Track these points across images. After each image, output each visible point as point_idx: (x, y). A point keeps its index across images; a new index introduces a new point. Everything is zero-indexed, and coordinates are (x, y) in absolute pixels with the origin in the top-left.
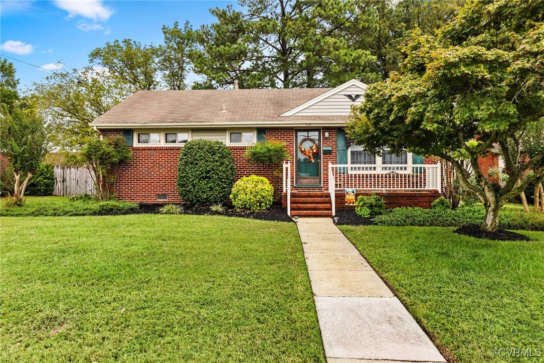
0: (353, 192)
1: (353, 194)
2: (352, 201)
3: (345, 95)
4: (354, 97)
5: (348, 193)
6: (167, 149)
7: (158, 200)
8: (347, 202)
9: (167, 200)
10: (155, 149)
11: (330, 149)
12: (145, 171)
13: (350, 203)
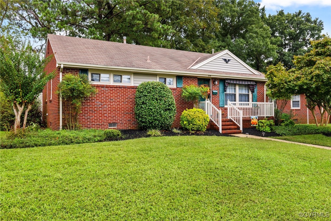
0: (256, 118)
1: (256, 119)
2: (256, 123)
3: (223, 59)
4: (227, 60)
5: (252, 119)
6: (116, 87)
7: (109, 128)
8: (252, 124)
9: (116, 127)
10: (107, 87)
11: (217, 92)
12: (99, 104)
13: (254, 124)
